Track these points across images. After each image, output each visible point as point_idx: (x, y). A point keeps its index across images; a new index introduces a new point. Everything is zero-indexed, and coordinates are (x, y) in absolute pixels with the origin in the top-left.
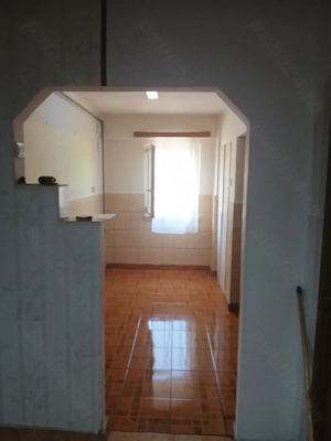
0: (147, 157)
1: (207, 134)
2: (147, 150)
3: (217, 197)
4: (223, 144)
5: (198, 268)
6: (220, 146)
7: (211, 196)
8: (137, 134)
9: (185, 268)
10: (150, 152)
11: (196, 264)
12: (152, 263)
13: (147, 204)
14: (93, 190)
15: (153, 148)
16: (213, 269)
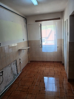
5: (58, 62)
6: (64, 22)
7: (61, 39)
8: (36, 21)
9: (54, 62)
12: (44, 60)
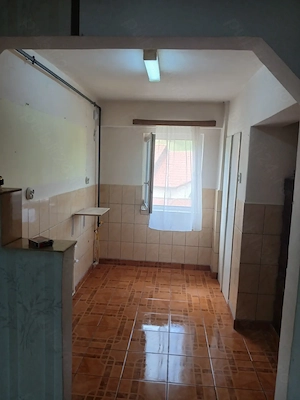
0: (146, 146)
1: (212, 123)
2: (146, 139)
3: (221, 192)
4: (229, 134)
5: (197, 268)
6: (225, 137)
7: (215, 190)
8: (136, 122)
9: (183, 266)
10: (150, 141)
11: (195, 263)
12: (148, 259)
13: (144, 196)
14: (87, 180)
15: (153, 137)
16: (214, 270)
